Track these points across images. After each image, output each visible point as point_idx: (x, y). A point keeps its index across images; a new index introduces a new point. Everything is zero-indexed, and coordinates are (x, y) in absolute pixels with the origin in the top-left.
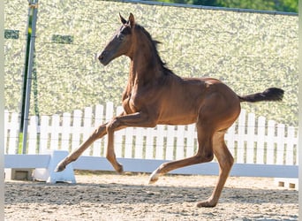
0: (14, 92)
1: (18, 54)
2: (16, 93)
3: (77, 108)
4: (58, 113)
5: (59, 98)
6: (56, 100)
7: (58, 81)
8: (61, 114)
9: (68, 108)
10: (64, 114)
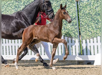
0: (75, 32)
1: (75, 18)
2: (76, 32)
3: (98, 36)
4: (92, 38)
5: (91, 33)
6: (90, 33)
7: (90, 27)
8: (93, 38)
9: (95, 36)
10: (94, 38)
